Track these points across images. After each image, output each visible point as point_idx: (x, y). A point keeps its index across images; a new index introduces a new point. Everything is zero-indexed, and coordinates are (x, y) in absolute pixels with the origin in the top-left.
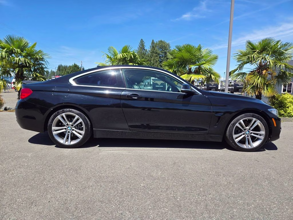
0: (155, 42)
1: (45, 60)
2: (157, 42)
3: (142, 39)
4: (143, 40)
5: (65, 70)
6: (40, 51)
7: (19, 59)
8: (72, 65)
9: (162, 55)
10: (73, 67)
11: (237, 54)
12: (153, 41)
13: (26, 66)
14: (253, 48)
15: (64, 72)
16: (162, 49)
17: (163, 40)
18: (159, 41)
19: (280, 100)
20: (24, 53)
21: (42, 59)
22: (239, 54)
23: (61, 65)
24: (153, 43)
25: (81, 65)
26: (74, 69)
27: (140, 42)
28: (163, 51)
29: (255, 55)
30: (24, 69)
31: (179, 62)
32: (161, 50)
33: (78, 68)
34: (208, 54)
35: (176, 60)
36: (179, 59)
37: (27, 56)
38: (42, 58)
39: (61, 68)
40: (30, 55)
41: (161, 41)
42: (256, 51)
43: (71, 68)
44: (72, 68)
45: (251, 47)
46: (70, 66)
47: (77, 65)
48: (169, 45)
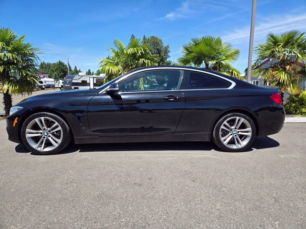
0: (147, 38)
1: (36, 56)
2: (149, 38)
3: (133, 35)
4: (135, 36)
5: (48, 68)
6: (28, 44)
7: (5, 55)
8: (56, 62)
9: (154, 52)
10: (58, 64)
11: (258, 48)
12: (144, 36)
13: (13, 63)
14: (275, 42)
15: (47, 70)
16: (154, 45)
17: (155, 36)
18: (151, 37)
19: (300, 98)
20: (10, 47)
21: (32, 55)
22: (259, 48)
23: (44, 62)
24: (144, 38)
25: (67, 62)
26: (59, 67)
27: (130, 38)
28: (155, 48)
29: (280, 48)
30: (10, 66)
31: (195, 57)
32: (153, 47)
33: (64, 66)
34: (227, 48)
35: (193, 54)
36: (197, 53)
37: (14, 51)
38: (31, 53)
39: (44, 66)
40: (16, 50)
41: (153, 37)
42: (281, 44)
43: (55, 66)
44: (57, 66)
45: (273, 40)
46: (54, 64)
47: (62, 63)
48: (161, 42)
